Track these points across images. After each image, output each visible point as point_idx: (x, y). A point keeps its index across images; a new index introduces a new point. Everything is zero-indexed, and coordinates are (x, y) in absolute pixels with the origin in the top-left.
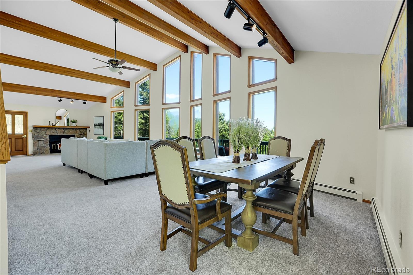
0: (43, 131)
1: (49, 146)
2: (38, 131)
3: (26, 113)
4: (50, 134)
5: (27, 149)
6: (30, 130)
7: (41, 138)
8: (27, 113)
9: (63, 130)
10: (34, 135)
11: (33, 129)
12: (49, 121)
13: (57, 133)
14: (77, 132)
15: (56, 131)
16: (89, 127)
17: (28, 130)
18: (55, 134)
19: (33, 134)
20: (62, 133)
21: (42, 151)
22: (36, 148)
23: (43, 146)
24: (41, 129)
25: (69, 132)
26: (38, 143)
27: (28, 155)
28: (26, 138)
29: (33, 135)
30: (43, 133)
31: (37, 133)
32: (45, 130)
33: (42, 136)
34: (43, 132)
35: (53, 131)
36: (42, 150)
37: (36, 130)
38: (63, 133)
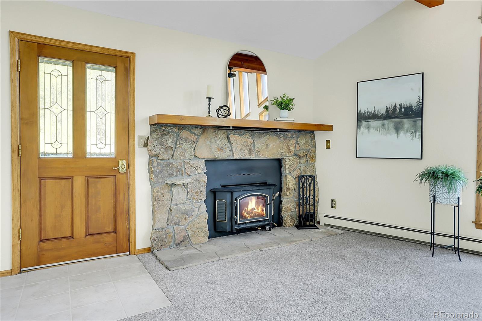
0: (186, 140)
1: (204, 207)
2: (169, 144)
3: (128, 57)
4: (209, 156)
5: (131, 223)
6: (140, 137)
7: (180, 172)
8: (132, 58)
9: (251, 140)
10: (155, 159)
11: (152, 132)
12: (210, 99)
13: (231, 150)
14: (288, 146)
15: (228, 144)
16: (329, 128)
17: (134, 138)
18: (225, 155)
19: (153, 157)
20: (246, 151)
21: (181, 230)
22: (163, 218)
23: (186, 207)
24: (178, 136)
25: (267, 146)
26: (168, 195)
27: (132, 251)
28: (128, 172)
29: (151, 162)
30: (185, 150)
31: (166, 149)
32: (194, 138)
33: (184, 163)
34: (186, 146)
35: (220, 139)
36: (182, 227)
37: (162, 135)
38: (250, 151)
